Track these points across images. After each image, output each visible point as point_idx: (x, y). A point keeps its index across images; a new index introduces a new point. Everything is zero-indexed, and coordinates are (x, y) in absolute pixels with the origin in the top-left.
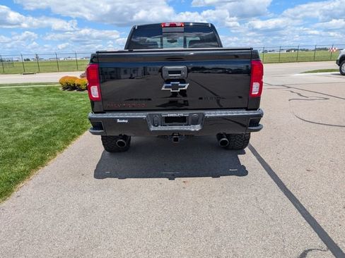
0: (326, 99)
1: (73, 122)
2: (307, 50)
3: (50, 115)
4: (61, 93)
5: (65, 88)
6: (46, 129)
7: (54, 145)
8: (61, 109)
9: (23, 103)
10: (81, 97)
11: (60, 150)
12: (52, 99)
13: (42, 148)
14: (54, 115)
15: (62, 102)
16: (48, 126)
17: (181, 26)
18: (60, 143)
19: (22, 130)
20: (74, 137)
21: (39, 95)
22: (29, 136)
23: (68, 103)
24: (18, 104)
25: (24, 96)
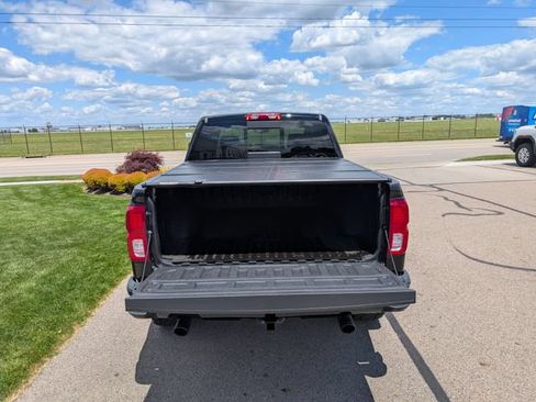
0: (500, 213)
1: (103, 260)
2: (463, 117)
3: (67, 247)
4: (85, 198)
5: (91, 189)
6: (58, 276)
7: (71, 310)
8: (85, 233)
9: (22, 221)
10: (117, 208)
11: (80, 320)
12: (69, 211)
13: (50, 317)
14: (73, 246)
15: (86, 218)
16: (62, 269)
17: (276, 119)
18: (80, 306)
19: (20, 278)
20: (104, 292)
21: (51, 204)
22: (30, 291)
23: (95, 220)
24: (16, 222)
25: (25, 204)
